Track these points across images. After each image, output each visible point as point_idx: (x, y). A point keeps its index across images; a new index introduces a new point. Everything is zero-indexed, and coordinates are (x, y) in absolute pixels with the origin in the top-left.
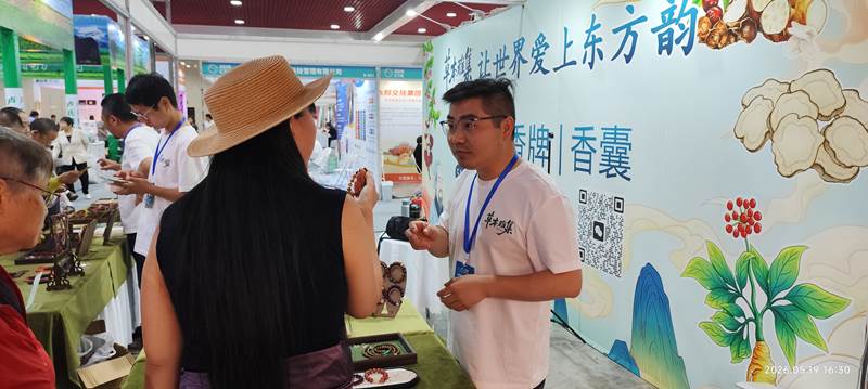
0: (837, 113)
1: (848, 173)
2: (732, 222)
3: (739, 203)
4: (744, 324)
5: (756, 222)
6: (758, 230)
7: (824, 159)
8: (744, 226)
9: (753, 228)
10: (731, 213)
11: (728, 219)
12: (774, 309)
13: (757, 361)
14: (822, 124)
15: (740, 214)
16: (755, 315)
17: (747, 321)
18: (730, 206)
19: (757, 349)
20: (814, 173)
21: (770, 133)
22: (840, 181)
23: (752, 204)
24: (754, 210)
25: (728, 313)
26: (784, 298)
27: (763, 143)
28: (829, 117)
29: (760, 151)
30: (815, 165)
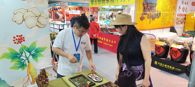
0: (40, 16)
1: (44, 26)
2: (16, 41)
3: (17, 36)
4: (24, 62)
5: (23, 39)
6: (24, 41)
7: (38, 24)
8: (20, 41)
9: (23, 41)
10: (15, 39)
11: (14, 41)
12: (31, 55)
13: (29, 67)
14: (37, 18)
15: (18, 39)
16: (27, 58)
17: (25, 61)
18: (14, 38)
19: (29, 64)
20: (37, 27)
21: (24, 20)
22: (42, 28)
23: (22, 36)
24: (22, 37)
25: (19, 61)
26: (34, 52)
27: (22, 22)
28: (38, 17)
29: (22, 24)
30: (36, 25)
